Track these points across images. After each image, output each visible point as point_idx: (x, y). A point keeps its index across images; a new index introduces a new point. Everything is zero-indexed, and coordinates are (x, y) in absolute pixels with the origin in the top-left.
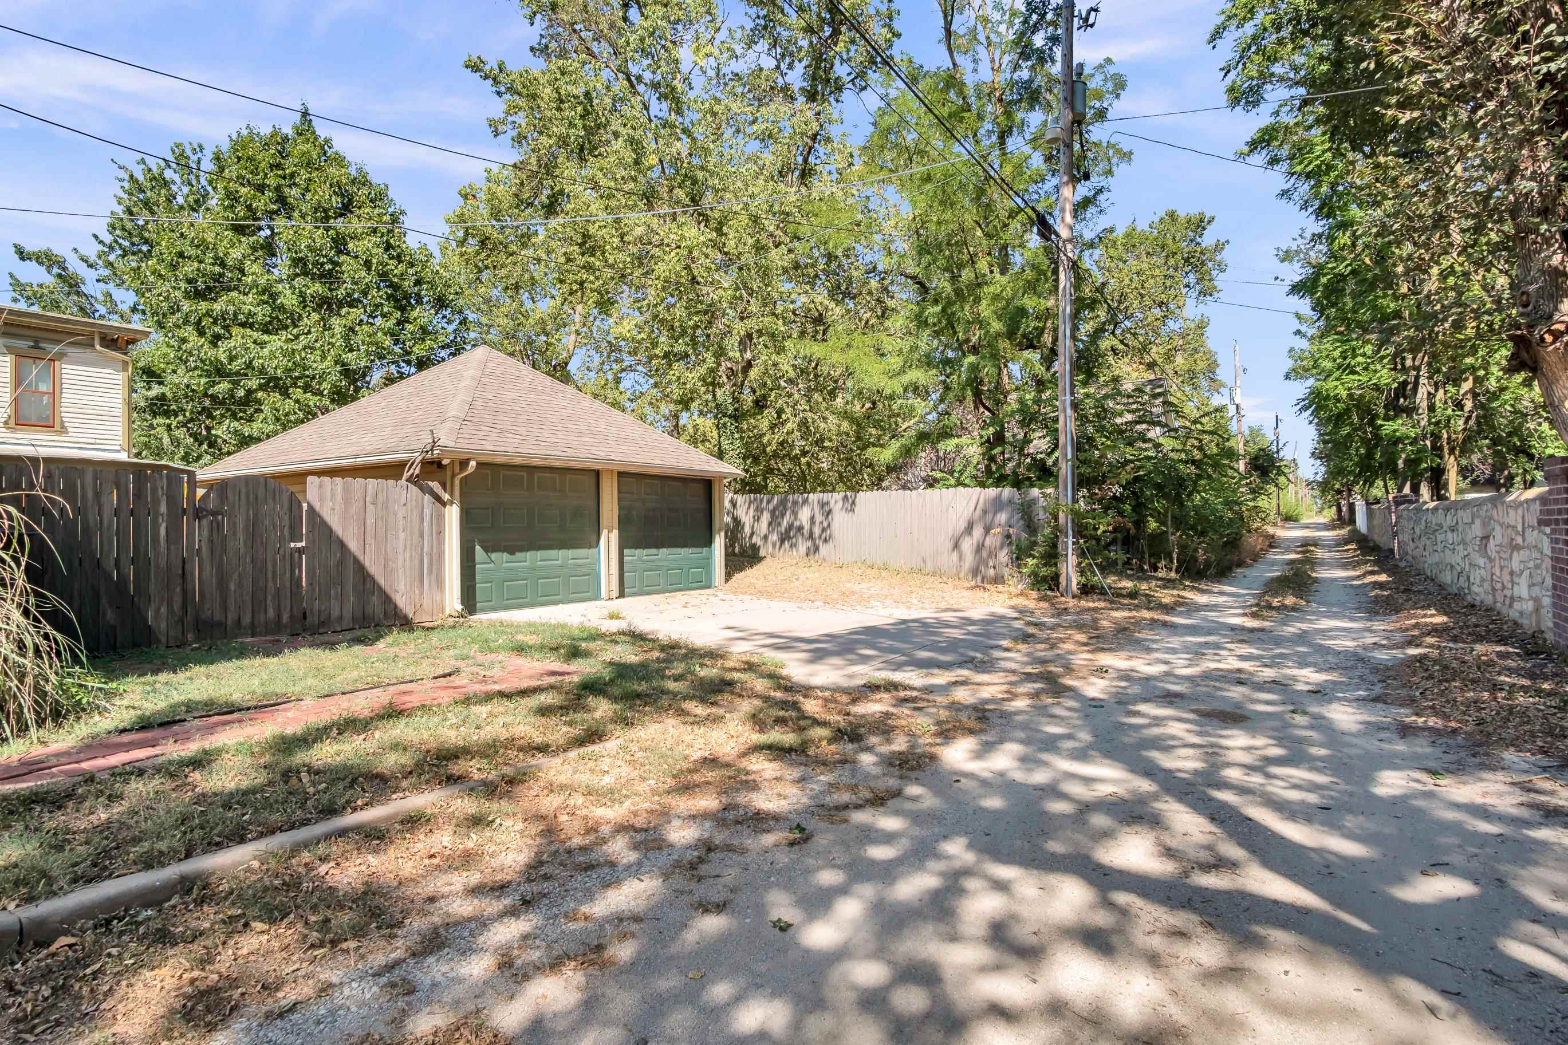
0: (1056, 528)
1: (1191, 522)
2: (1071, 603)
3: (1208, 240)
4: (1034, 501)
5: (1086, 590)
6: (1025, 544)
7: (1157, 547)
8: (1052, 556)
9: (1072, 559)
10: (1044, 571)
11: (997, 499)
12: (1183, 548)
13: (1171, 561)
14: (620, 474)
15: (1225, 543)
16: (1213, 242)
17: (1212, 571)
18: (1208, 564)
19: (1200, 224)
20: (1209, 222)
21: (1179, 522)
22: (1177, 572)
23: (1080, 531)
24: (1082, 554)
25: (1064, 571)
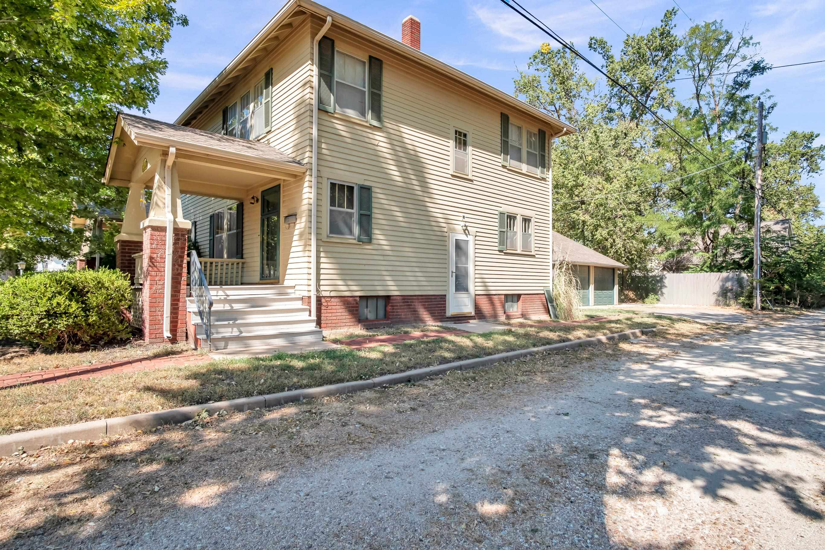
0: (753, 288)
1: (805, 286)
2: (759, 312)
3: (816, 144)
4: (743, 278)
5: (763, 308)
6: (739, 292)
7: (790, 296)
8: (750, 296)
9: (759, 298)
10: (747, 302)
11: (728, 277)
12: (802, 296)
13: (796, 301)
14: (595, 267)
15: (822, 296)
16: (819, 146)
17: (815, 305)
18: (813, 304)
19: (811, 138)
20: (816, 137)
21: (799, 286)
22: (799, 305)
23: (762, 288)
24: (762, 296)
25: (755, 302)
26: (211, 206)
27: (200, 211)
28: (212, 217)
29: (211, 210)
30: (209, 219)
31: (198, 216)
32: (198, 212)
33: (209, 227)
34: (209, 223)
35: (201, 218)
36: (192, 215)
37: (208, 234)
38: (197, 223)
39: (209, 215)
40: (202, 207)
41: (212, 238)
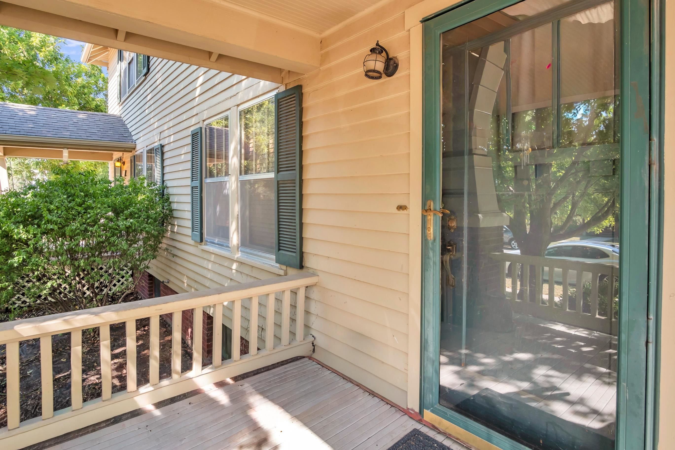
26: (194, 111)
27: (171, 124)
28: (194, 135)
29: (194, 121)
30: (189, 140)
31: (166, 134)
32: (165, 127)
33: (189, 157)
34: (189, 148)
35: (172, 139)
36: (155, 132)
37: (188, 174)
38: (166, 149)
39: (189, 132)
40: (172, 116)
41: (197, 183)
